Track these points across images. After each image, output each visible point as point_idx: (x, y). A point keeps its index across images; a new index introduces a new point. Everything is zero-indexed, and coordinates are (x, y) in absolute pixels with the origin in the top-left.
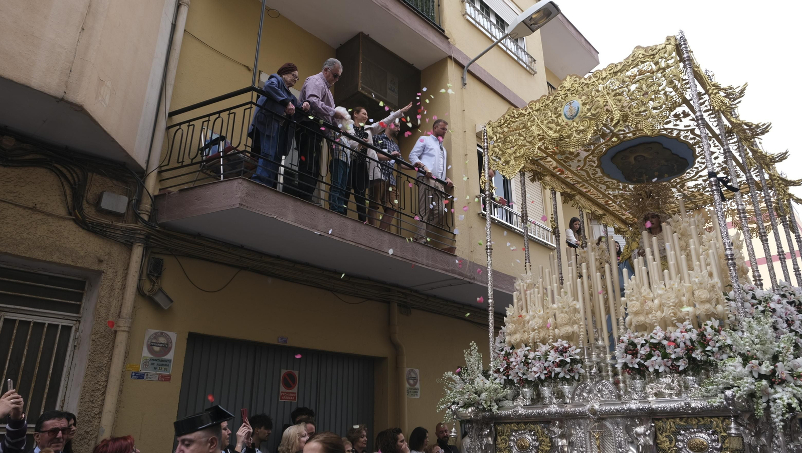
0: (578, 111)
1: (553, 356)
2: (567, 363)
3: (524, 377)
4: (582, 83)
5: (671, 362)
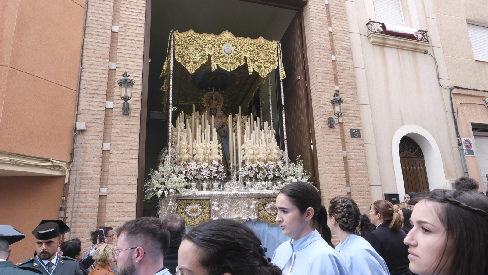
0: (231, 52)
1: (213, 169)
2: (221, 172)
3: (196, 177)
4: (235, 39)
5: (265, 176)
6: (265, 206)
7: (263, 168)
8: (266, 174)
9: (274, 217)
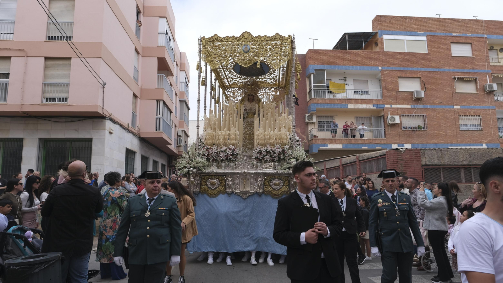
0: (249, 50)
1: (229, 152)
2: (235, 154)
3: (216, 158)
4: (253, 39)
5: (272, 158)
6: (270, 183)
7: (271, 151)
8: (273, 156)
9: (277, 191)
